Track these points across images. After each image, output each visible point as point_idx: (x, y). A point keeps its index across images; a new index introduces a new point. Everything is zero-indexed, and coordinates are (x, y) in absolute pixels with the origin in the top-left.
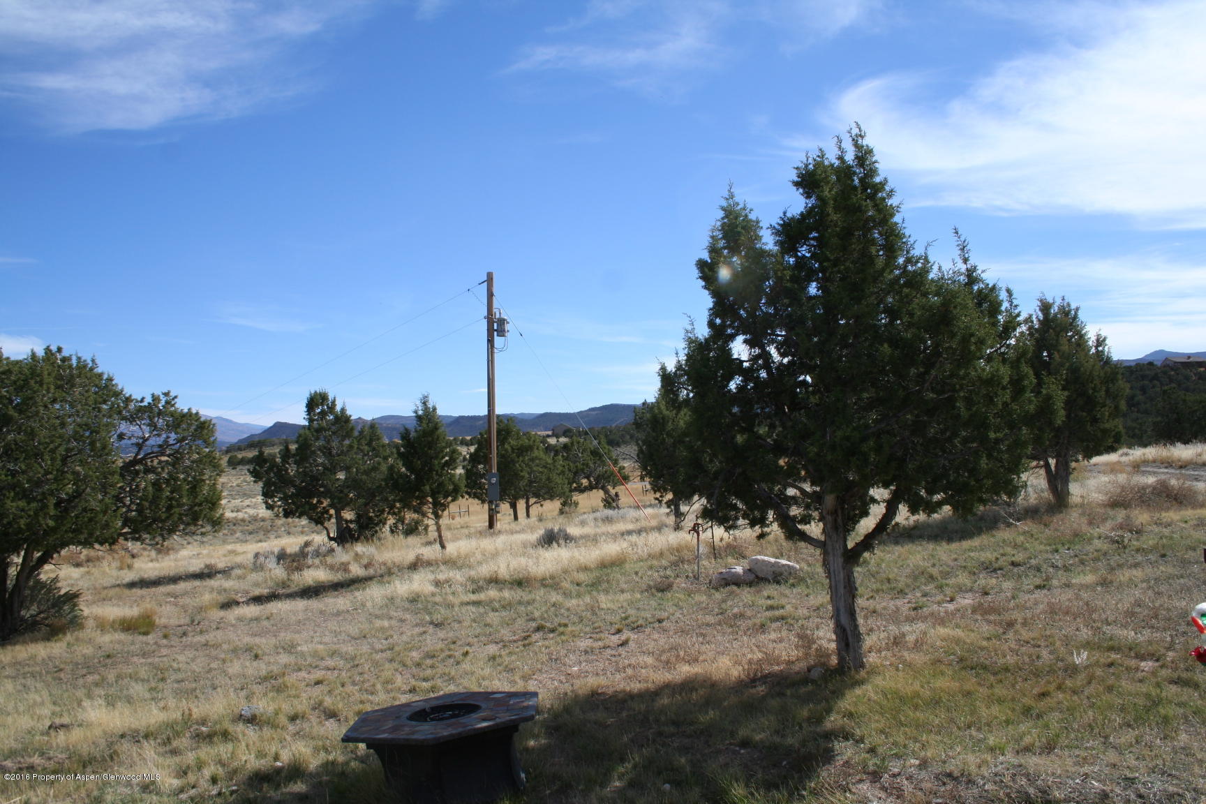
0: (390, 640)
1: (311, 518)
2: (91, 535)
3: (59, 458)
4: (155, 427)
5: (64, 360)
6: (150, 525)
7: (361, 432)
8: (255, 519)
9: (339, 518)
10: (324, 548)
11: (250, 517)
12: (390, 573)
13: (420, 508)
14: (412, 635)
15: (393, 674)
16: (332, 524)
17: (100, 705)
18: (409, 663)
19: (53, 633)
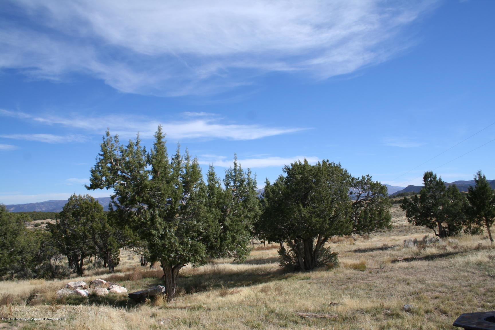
0: (469, 282)
1: (427, 226)
2: (342, 231)
3: (330, 201)
4: (364, 189)
5: (330, 164)
6: (363, 228)
7: (449, 189)
8: (402, 226)
9: (440, 226)
10: (434, 239)
11: (400, 225)
12: (466, 251)
13: (480, 222)
14: (480, 280)
15: (472, 297)
16: (437, 229)
17: (349, 297)
18: (479, 293)
19: (329, 268)
